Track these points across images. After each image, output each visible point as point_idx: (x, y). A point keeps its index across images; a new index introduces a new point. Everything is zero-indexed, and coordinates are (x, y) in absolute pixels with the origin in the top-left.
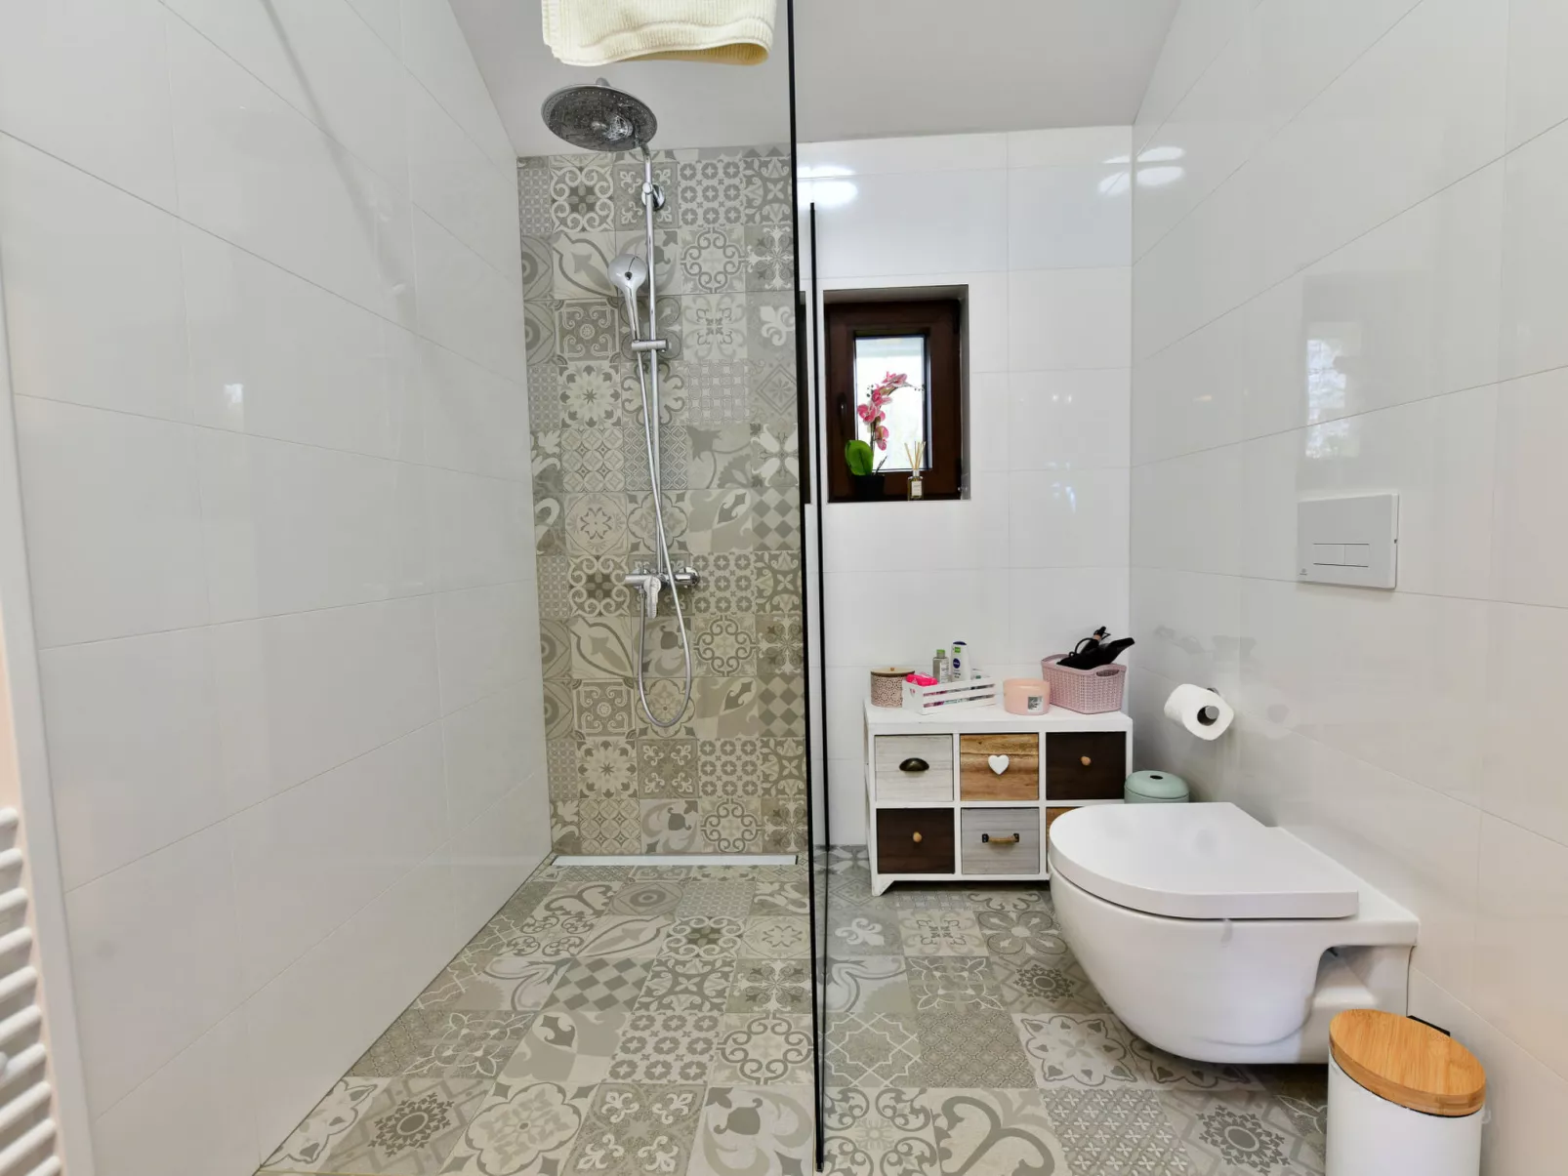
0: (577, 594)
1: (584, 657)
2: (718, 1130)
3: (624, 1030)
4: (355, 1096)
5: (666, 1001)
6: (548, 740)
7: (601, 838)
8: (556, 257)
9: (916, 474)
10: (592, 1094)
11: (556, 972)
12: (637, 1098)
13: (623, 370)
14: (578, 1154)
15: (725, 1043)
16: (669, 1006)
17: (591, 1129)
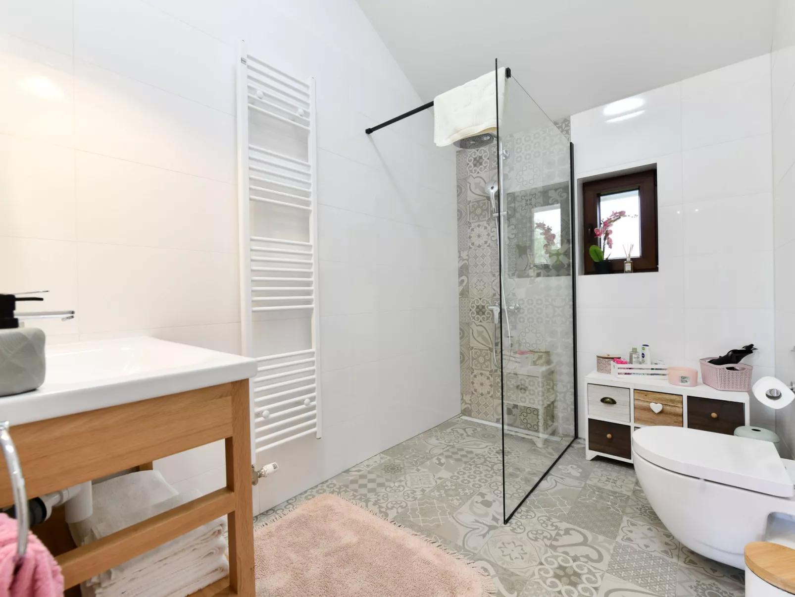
0: (473, 313)
1: (474, 338)
2: (477, 502)
3: (461, 468)
4: (381, 458)
5: (478, 466)
6: (461, 369)
7: (479, 412)
8: (468, 185)
9: (628, 260)
10: (443, 480)
11: (446, 447)
12: (455, 485)
13: (491, 225)
14: (432, 491)
15: (492, 483)
16: (479, 467)
17: (438, 488)
